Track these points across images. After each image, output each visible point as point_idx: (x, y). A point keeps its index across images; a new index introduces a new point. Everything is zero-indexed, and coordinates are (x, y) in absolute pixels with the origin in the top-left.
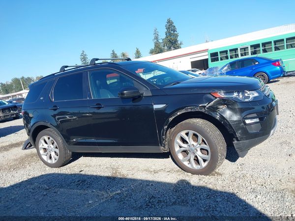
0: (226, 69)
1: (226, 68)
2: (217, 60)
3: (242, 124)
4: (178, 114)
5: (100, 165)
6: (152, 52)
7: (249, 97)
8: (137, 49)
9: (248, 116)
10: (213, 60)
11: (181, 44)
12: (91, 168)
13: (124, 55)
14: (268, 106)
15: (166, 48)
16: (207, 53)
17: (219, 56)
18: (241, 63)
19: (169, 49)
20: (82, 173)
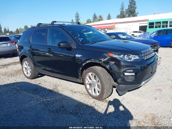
0: (155, 35)
1: (155, 33)
2: (153, 27)
3: (122, 75)
4: (87, 62)
5: (51, 82)
6: (118, 17)
7: (131, 59)
8: (109, 14)
9: (127, 71)
10: (150, 27)
11: (137, 13)
12: (46, 83)
13: (100, 17)
14: (144, 66)
15: (127, 15)
16: (147, 22)
17: (155, 25)
18: (166, 31)
19: (129, 16)
20: (40, 85)
